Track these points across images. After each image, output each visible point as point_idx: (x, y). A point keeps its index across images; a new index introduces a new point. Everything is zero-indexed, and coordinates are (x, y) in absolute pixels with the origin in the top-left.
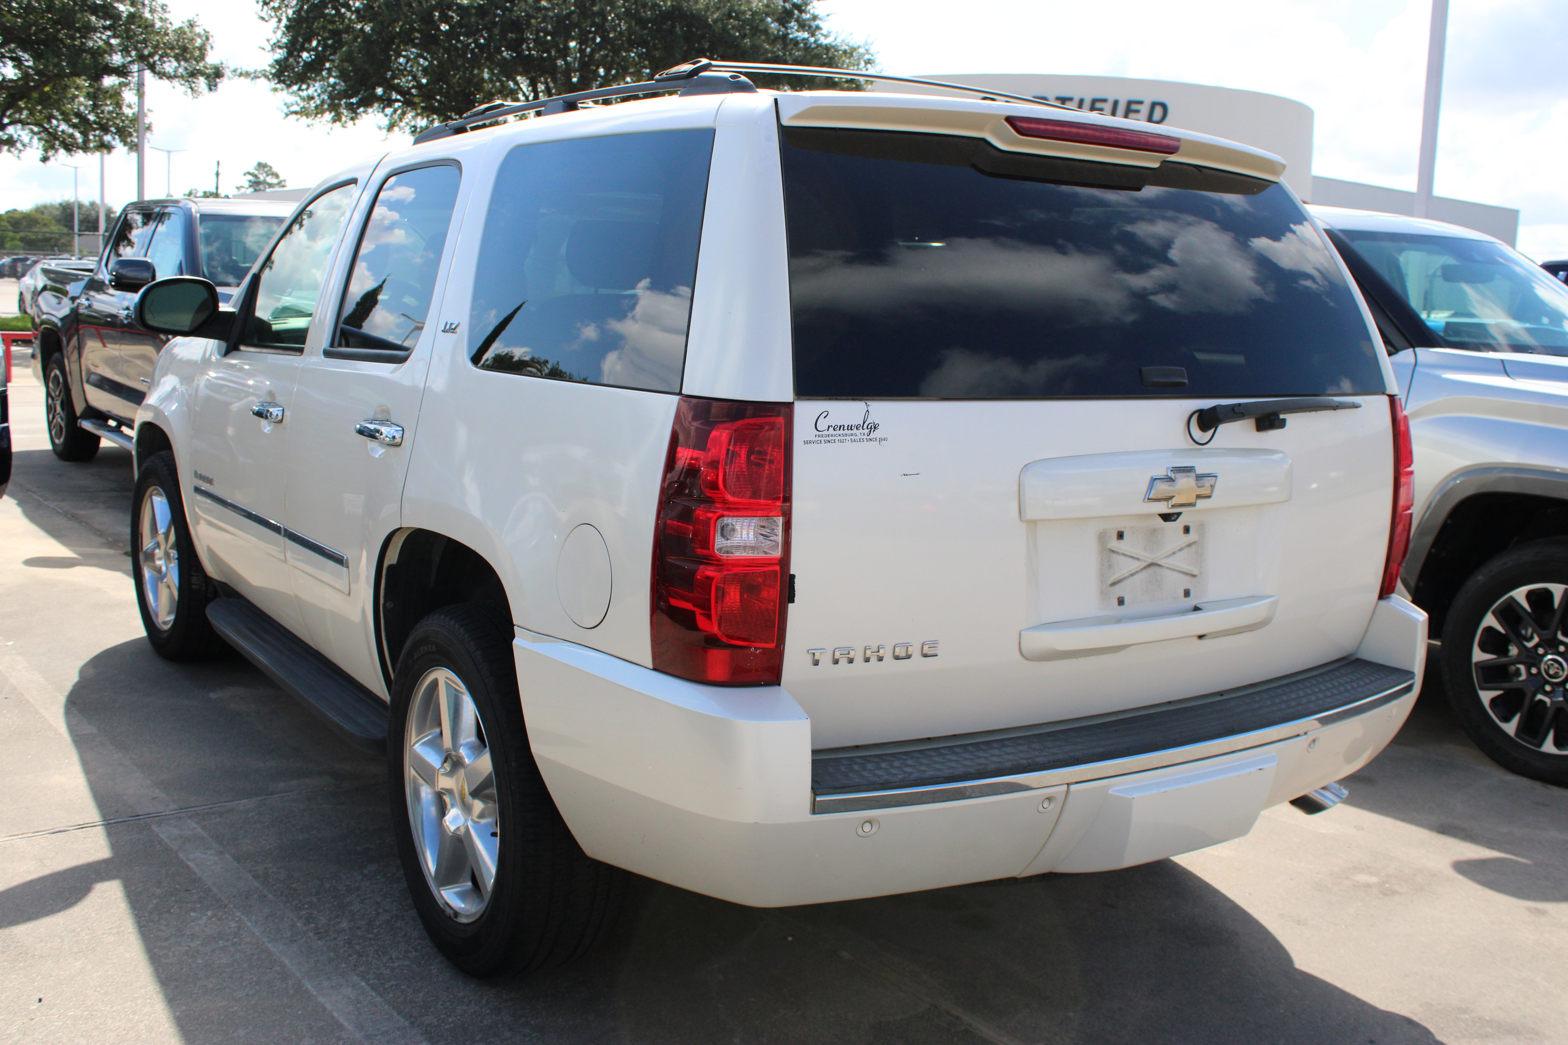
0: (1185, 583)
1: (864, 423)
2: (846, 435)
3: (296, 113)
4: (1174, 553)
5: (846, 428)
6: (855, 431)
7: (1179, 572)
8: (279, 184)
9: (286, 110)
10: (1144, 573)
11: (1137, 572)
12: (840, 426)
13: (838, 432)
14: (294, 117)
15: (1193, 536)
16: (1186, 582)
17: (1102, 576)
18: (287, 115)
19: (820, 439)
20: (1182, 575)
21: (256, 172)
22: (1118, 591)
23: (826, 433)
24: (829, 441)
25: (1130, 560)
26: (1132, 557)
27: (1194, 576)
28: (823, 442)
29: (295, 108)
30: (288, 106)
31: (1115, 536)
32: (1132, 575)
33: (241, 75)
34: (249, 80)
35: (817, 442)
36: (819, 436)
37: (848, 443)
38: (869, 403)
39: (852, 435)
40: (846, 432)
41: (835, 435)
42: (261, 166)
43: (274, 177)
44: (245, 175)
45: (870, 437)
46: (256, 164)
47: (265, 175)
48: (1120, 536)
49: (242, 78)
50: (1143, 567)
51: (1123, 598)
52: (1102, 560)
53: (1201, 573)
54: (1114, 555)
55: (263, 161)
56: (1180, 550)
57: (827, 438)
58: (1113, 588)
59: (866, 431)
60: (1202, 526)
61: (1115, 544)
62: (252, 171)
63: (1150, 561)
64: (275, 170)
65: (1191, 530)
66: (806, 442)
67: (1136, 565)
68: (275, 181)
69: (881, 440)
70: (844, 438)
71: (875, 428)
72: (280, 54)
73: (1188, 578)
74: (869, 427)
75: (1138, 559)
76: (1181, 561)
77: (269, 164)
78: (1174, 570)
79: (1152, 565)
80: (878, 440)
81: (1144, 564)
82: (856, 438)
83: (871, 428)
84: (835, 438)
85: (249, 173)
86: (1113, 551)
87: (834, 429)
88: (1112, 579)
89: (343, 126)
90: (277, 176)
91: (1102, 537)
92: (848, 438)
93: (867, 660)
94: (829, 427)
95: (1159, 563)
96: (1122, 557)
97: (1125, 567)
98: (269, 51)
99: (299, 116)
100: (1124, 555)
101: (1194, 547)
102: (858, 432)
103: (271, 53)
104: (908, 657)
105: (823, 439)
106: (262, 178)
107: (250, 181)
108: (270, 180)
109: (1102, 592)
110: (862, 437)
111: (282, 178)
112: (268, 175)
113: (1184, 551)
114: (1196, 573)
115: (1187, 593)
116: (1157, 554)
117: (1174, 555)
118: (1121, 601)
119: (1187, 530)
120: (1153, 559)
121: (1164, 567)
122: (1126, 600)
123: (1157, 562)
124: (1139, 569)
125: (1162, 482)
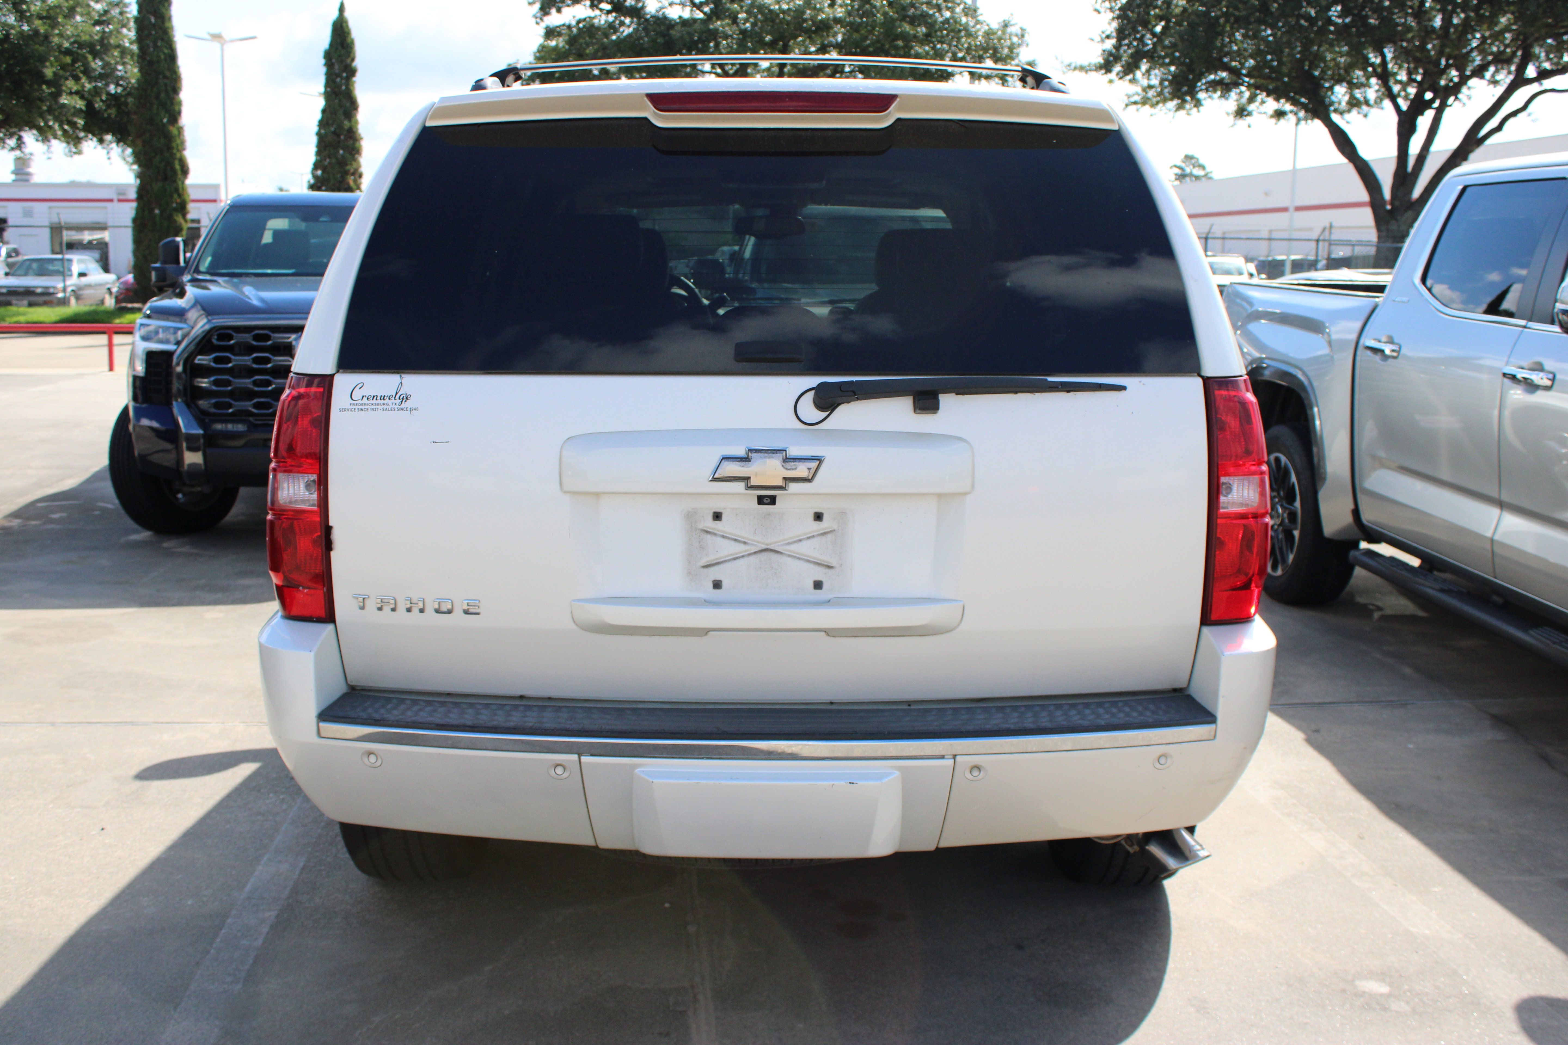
0: (817, 574)
1: (397, 393)
2: (378, 404)
3: (1135, 103)
4: (800, 540)
5: (379, 398)
6: (387, 401)
7: (809, 561)
8: (1206, 176)
9: (1126, 101)
10: (752, 558)
11: (743, 556)
12: (374, 396)
13: (371, 402)
14: (1134, 107)
15: (825, 524)
16: (819, 574)
17: (691, 556)
18: (1127, 105)
19: (354, 407)
20: (811, 566)
21: (1183, 165)
22: (715, 574)
23: (360, 402)
24: (362, 410)
25: (733, 543)
26: (735, 540)
27: (830, 567)
28: (357, 410)
29: (1137, 98)
30: (1129, 96)
31: (710, 517)
32: (735, 559)
33: (1075, 69)
34: (1083, 74)
35: (351, 410)
36: (353, 405)
38: (403, 376)
39: (384, 404)
40: (379, 401)
41: (368, 404)
42: (1188, 158)
43: (1201, 168)
44: (1171, 167)
45: (402, 406)
46: (1183, 157)
47: (1192, 167)
48: (717, 516)
49: (1077, 72)
50: (753, 551)
51: (720, 581)
52: (689, 540)
53: (841, 565)
54: (709, 536)
55: (1190, 153)
56: (808, 538)
57: (361, 407)
58: (706, 570)
59: (398, 401)
60: (842, 514)
61: (710, 524)
62: (1179, 164)
63: (765, 546)
64: (1201, 161)
65: (826, 517)
66: (341, 410)
67: (737, 549)
68: (1201, 173)
69: (411, 410)
70: (377, 407)
71: (407, 398)
72: (1110, 44)
73: (821, 570)
74: (401, 397)
75: (745, 543)
76: (809, 549)
77: (1196, 155)
78: (800, 559)
79: (766, 550)
80: (409, 409)
81: (754, 549)
82: (387, 407)
83: (403, 399)
84: (368, 407)
85: (1176, 166)
86: (707, 532)
87: (368, 399)
88: (704, 561)
89: (1188, 114)
90: (1203, 168)
91: (690, 517)
92: (380, 407)
93: (409, 610)
94: (363, 397)
95: (779, 549)
96: (720, 539)
97: (726, 549)
98: (1098, 42)
99: (1139, 106)
100: (723, 536)
101: (829, 536)
102: (390, 402)
103: (1100, 44)
104: (450, 612)
105: (357, 407)
106: (1188, 170)
107: (1176, 174)
108: (1197, 172)
109: (689, 573)
110: (394, 406)
111: (1208, 169)
112: (1194, 167)
113: (815, 539)
114: (833, 564)
115: (818, 585)
116: (773, 540)
117: (801, 544)
118: (717, 585)
119: (818, 517)
120: (767, 545)
121: (785, 554)
122: (725, 584)
123: (773, 548)
124: (747, 553)
125: (733, 461)
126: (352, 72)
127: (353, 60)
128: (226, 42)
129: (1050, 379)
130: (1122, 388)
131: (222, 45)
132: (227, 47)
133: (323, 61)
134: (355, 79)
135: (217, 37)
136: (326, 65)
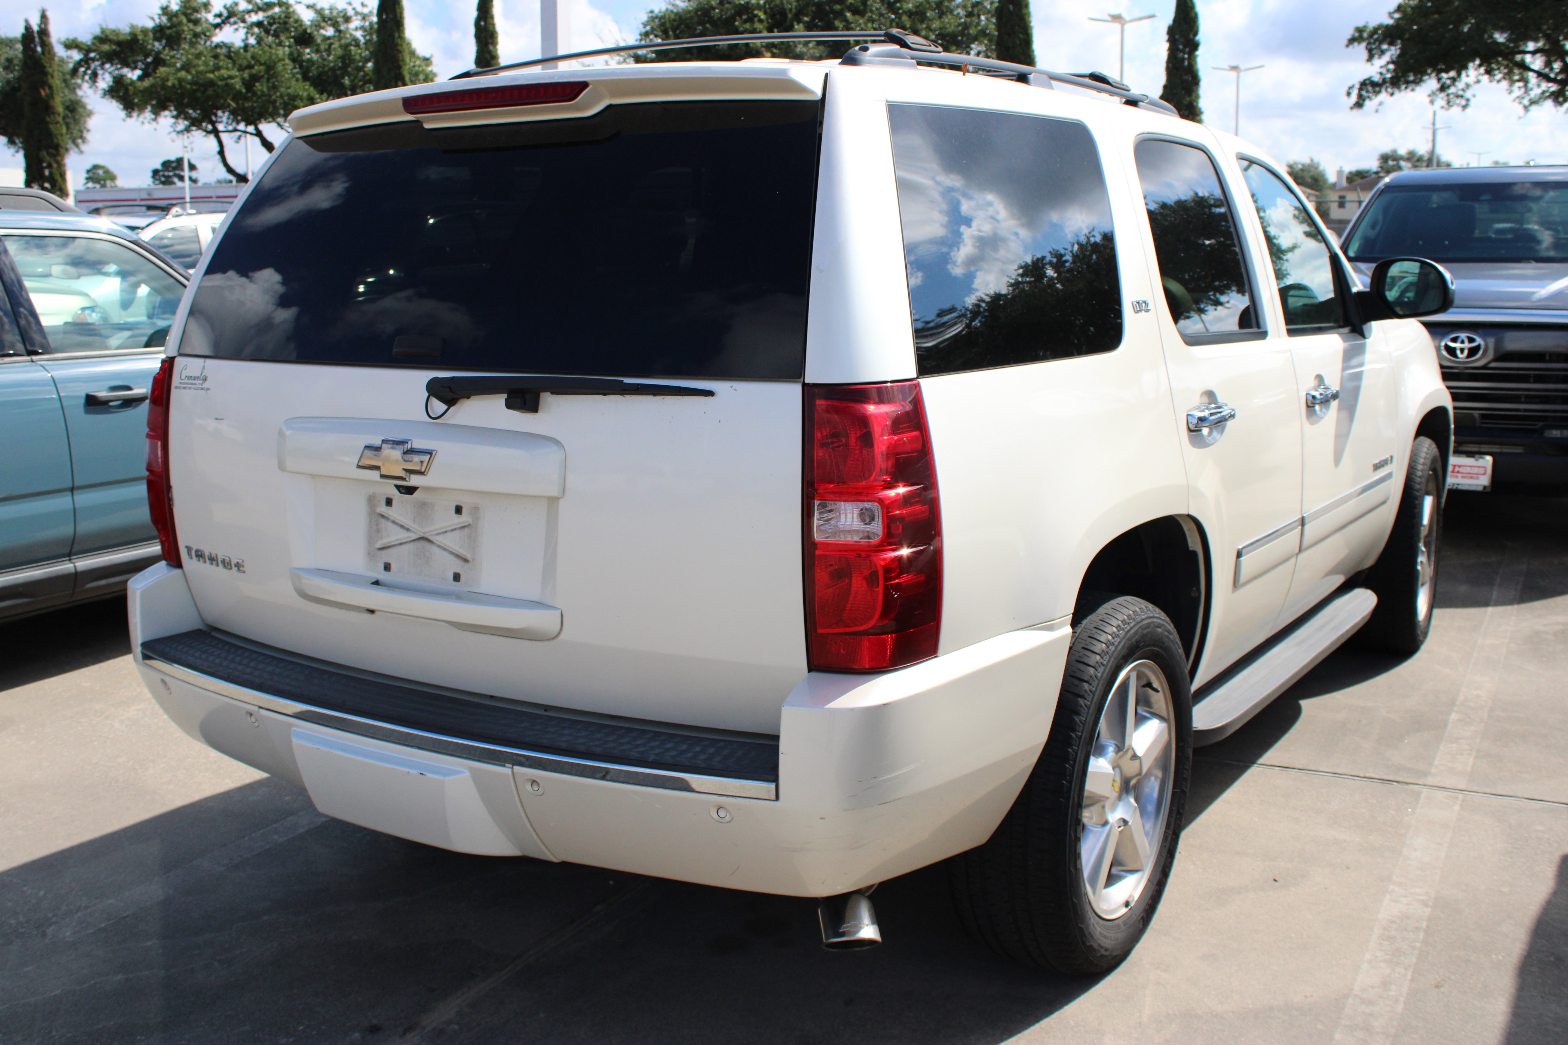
0: (457, 566)
1: (201, 375)
2: (192, 384)
4: (446, 532)
5: (193, 378)
7: (451, 553)
10: (412, 545)
11: (406, 543)
15: (465, 518)
17: (371, 540)
20: (452, 557)
22: (386, 556)
23: (184, 381)
25: (398, 529)
26: (402, 526)
27: (466, 561)
31: (384, 503)
32: (401, 544)
36: (181, 384)
37: (192, 390)
38: (206, 360)
39: (195, 384)
40: (193, 381)
41: (188, 384)
45: (202, 387)
48: (388, 502)
50: (414, 538)
51: (389, 564)
52: (370, 522)
53: (474, 560)
54: (383, 521)
56: (452, 530)
57: (184, 386)
58: (380, 552)
59: (201, 382)
60: (476, 509)
61: (383, 509)
63: (422, 535)
65: (464, 511)
67: (403, 535)
71: (206, 381)
73: (460, 562)
74: (204, 379)
75: (408, 530)
76: (452, 541)
78: (445, 549)
79: (422, 539)
80: (207, 390)
81: (415, 536)
86: (383, 516)
87: (188, 379)
88: (379, 544)
91: (371, 500)
93: (211, 563)
94: (186, 377)
95: (431, 538)
96: (390, 525)
97: (394, 535)
100: (394, 522)
101: (466, 529)
102: (198, 382)
104: (231, 568)
109: (369, 554)
110: (199, 387)
113: (457, 532)
114: (469, 557)
115: (457, 577)
116: (427, 530)
117: (446, 534)
118: (387, 567)
119: (459, 510)
120: (424, 533)
121: (435, 544)
122: (393, 567)
123: (428, 537)
124: (409, 540)
125: (370, 450)
126: (1195, 46)
127: (1196, 33)
128: (1126, 22)
129: (627, 380)
130: (709, 393)
131: (1123, 26)
132: (1127, 27)
133: (1166, 37)
134: (1197, 53)
135: (1117, 18)
136: (1169, 40)
